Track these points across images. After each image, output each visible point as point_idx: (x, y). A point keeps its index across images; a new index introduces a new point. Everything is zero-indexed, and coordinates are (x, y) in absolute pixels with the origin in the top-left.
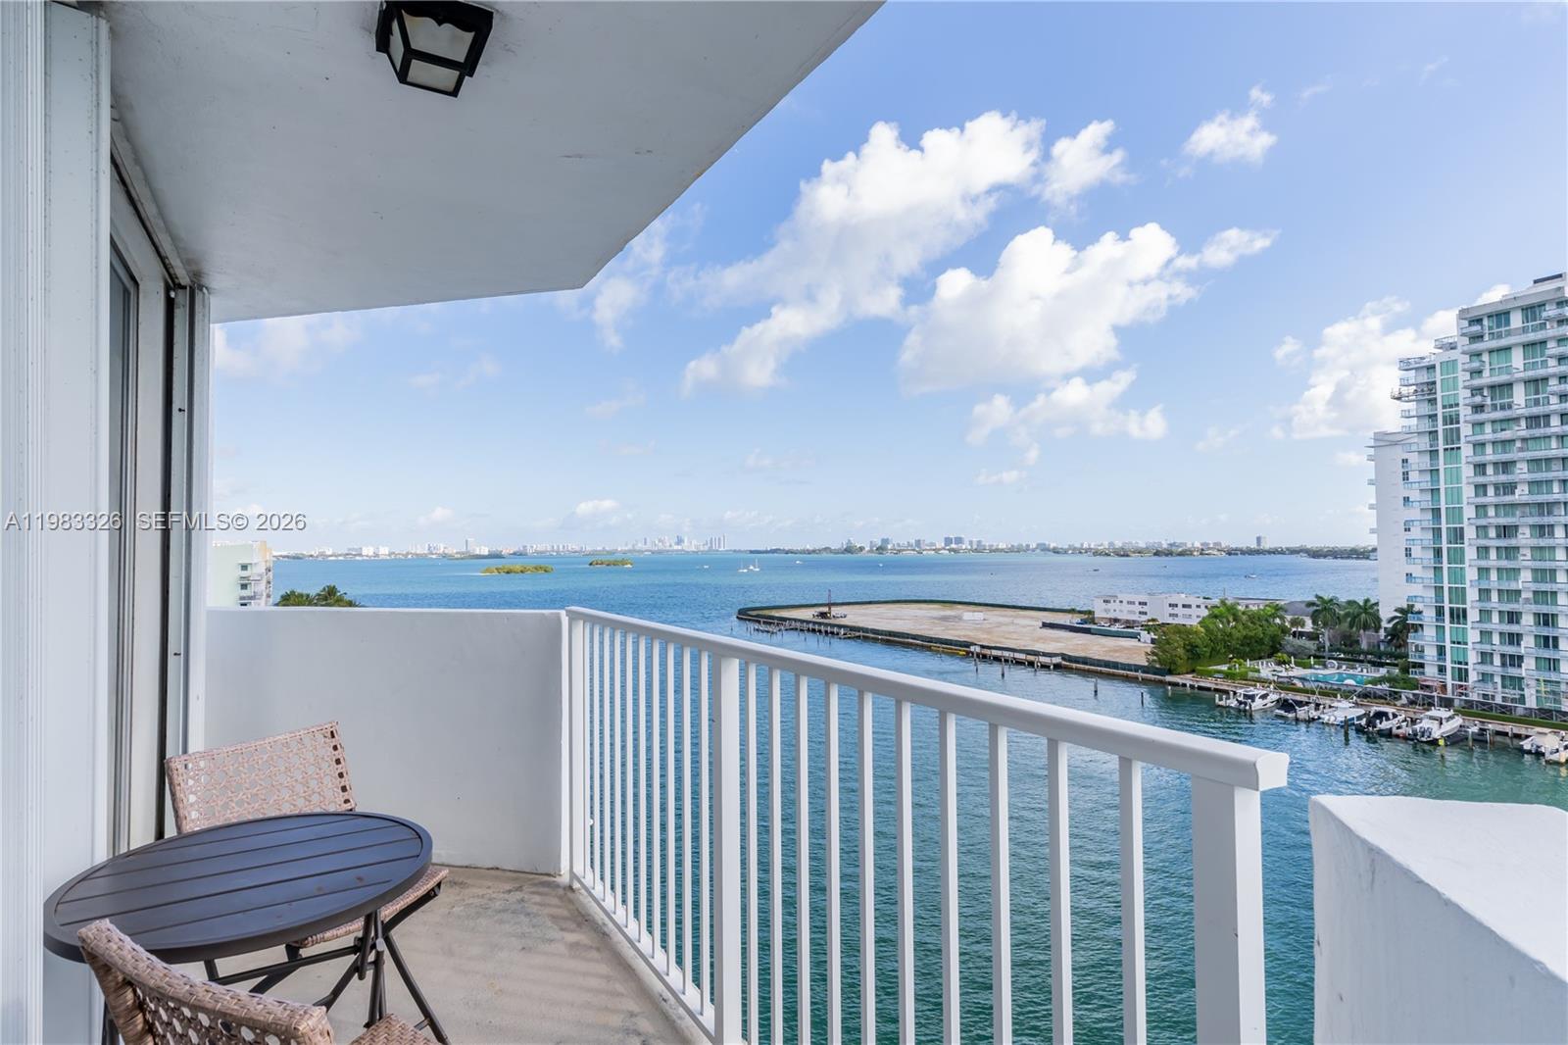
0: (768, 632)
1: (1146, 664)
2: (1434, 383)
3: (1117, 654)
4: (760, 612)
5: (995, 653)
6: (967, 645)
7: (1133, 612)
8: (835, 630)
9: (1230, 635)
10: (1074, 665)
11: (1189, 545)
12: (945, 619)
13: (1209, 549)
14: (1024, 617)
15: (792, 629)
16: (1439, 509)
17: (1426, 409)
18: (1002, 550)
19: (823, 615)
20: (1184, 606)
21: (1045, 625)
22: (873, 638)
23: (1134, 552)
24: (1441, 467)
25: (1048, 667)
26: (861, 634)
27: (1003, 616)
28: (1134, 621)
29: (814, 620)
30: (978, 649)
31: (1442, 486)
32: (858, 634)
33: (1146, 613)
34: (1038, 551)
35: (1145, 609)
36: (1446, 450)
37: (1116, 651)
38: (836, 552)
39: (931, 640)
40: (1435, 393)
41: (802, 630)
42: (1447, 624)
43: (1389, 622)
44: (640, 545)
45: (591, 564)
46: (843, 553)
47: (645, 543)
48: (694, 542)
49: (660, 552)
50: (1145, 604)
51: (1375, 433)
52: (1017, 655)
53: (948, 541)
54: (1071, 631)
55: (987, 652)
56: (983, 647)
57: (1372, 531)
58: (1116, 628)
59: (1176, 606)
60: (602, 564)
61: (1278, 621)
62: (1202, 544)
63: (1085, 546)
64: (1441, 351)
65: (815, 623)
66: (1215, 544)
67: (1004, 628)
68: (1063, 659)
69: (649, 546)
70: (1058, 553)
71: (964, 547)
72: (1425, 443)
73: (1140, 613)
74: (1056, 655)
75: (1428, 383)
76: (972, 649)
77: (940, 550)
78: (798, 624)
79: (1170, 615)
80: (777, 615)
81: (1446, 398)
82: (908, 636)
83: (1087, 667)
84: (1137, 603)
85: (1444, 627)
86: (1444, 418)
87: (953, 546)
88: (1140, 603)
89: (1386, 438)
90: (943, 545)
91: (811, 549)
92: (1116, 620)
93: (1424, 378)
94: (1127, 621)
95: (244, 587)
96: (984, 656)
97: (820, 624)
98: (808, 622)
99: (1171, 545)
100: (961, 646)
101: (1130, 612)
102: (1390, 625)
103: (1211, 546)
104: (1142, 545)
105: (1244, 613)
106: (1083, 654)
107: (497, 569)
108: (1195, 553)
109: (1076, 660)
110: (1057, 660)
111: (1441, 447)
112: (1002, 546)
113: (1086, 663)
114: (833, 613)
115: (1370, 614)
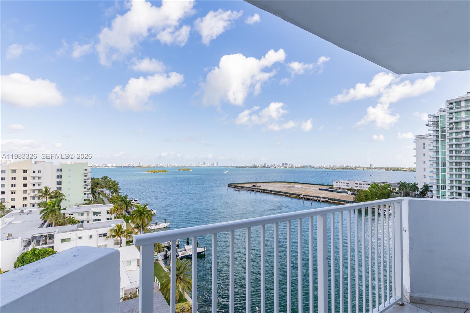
0: (238, 191)
1: (353, 201)
2: (438, 121)
3: (343, 198)
4: (235, 185)
5: (308, 197)
6: (299, 195)
7: (345, 186)
8: (259, 190)
9: (377, 193)
10: (332, 201)
11: (352, 167)
12: (290, 187)
13: (357, 168)
14: (313, 187)
15: (245, 190)
16: (439, 157)
17: (435, 129)
18: (299, 167)
19: (254, 186)
20: (360, 184)
21: (319, 189)
22: (270, 193)
23: (337, 168)
24: (440, 145)
25: (324, 202)
26: (267, 191)
27: (306, 186)
28: (345, 188)
29: (252, 187)
30: (303, 196)
31: (440, 151)
32: (265, 191)
33: (348, 186)
34: (309, 168)
35: (348, 185)
36: (441, 140)
37: (342, 197)
38: (251, 167)
39: (288, 193)
40: (439, 124)
41: (248, 190)
42: (440, 190)
43: (421, 189)
44: (192, 165)
45: (179, 170)
46: (253, 168)
47: (194, 164)
48: (209, 164)
49: (199, 167)
50: (348, 183)
51: (416, 135)
52: (315, 198)
53: (283, 164)
54: (328, 191)
55: (305, 197)
56: (304, 195)
57: (415, 163)
58: (340, 190)
59: (358, 184)
60: (182, 170)
61: (389, 189)
62: (355, 166)
63: (322, 166)
64: (440, 112)
65: (252, 188)
66: (359, 166)
67: (307, 190)
68: (328, 199)
69: (195, 165)
70: (315, 168)
71: (288, 166)
72: (435, 138)
73: (347, 186)
74: (326, 198)
75: (436, 121)
76: (301, 196)
77: (281, 167)
78: (247, 189)
79: (356, 187)
80: (240, 186)
81: (442, 126)
82: (281, 192)
83: (335, 202)
84: (346, 183)
85: (439, 191)
86: (441, 131)
87: (285, 166)
88: (347, 183)
89: (419, 137)
90: (282, 166)
91: (243, 166)
92: (340, 188)
93: (435, 120)
94: (343, 188)
95: (85, 176)
96: (305, 198)
97: (254, 188)
98: (250, 188)
99: (346, 166)
100: (297, 195)
101: (344, 186)
102: (421, 190)
103: (358, 167)
104: (338, 166)
105: (380, 186)
106: (333, 198)
107: (151, 171)
108: (354, 169)
109: (332, 199)
110: (327, 199)
111: (440, 139)
112: (299, 166)
113: (335, 201)
114: (257, 185)
115: (416, 187)
